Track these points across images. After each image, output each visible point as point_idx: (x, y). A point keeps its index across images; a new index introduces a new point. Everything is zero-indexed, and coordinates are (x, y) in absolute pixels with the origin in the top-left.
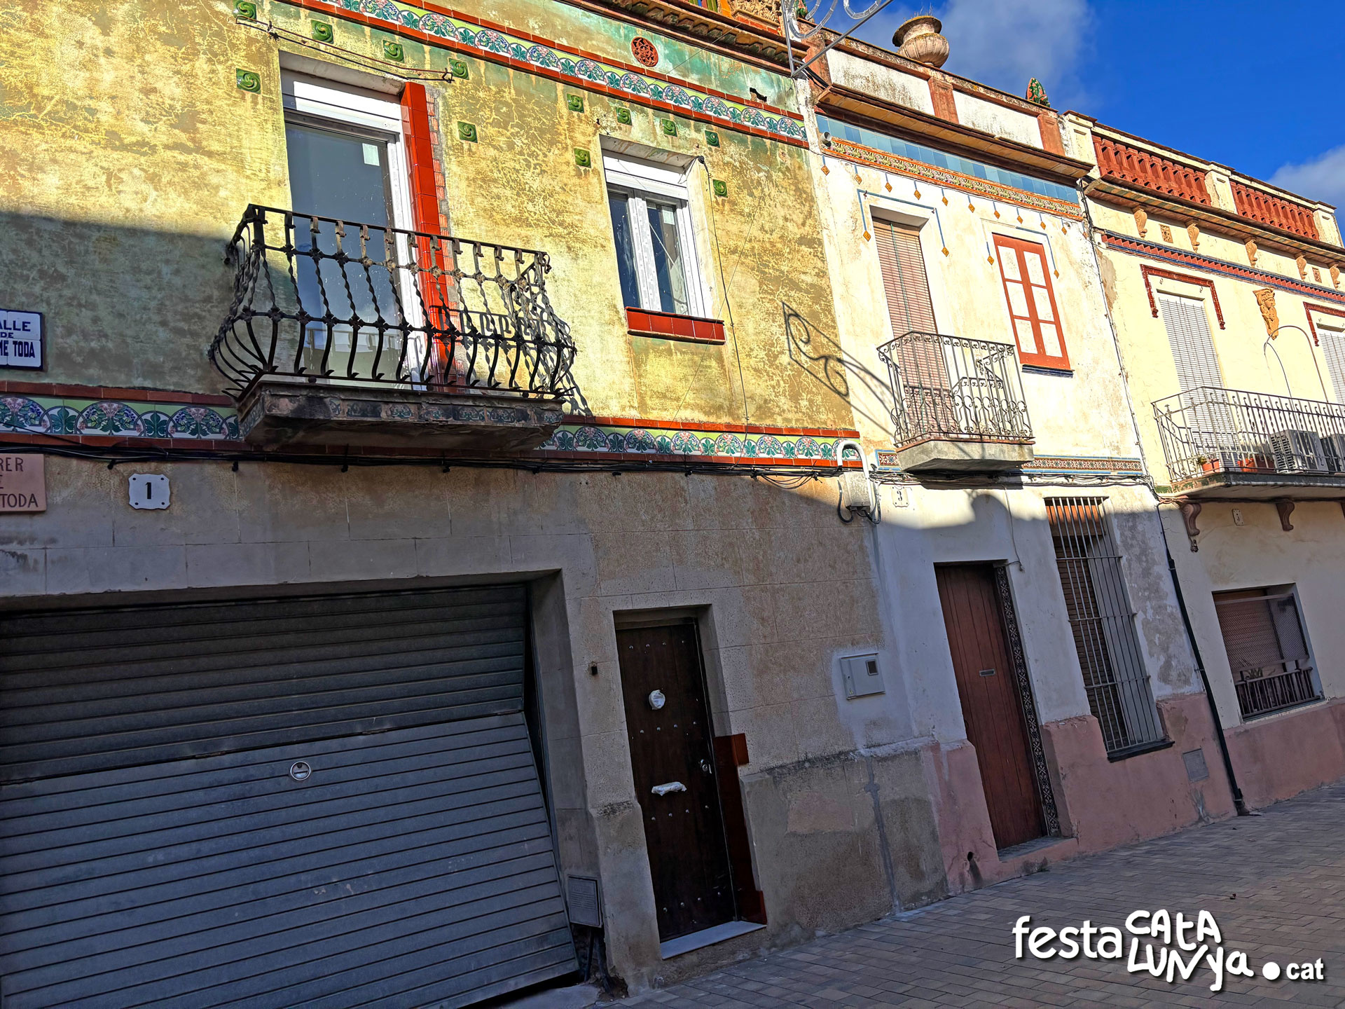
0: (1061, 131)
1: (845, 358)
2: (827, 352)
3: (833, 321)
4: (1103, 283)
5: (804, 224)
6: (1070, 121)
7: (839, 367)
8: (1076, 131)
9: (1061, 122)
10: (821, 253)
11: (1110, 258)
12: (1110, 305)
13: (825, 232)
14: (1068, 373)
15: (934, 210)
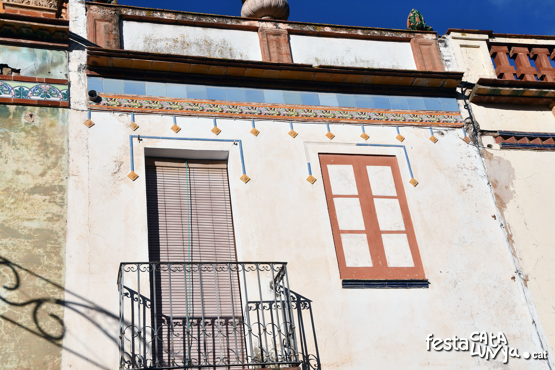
0: (442, 49)
1: (67, 297)
2: (39, 295)
3: (61, 262)
4: (493, 184)
5: (43, 175)
6: (454, 38)
7: (56, 309)
8: (462, 46)
9: (441, 42)
10: (62, 199)
11: (506, 158)
12: (501, 204)
13: (71, 179)
14: (424, 283)
15: (235, 142)
